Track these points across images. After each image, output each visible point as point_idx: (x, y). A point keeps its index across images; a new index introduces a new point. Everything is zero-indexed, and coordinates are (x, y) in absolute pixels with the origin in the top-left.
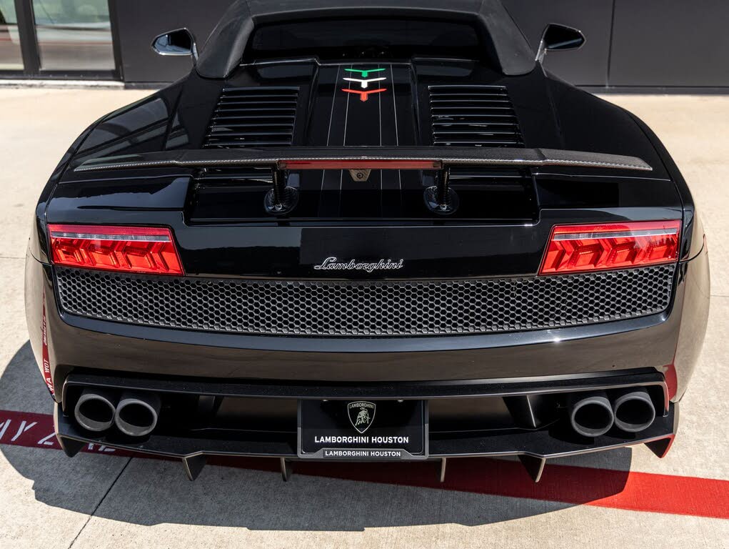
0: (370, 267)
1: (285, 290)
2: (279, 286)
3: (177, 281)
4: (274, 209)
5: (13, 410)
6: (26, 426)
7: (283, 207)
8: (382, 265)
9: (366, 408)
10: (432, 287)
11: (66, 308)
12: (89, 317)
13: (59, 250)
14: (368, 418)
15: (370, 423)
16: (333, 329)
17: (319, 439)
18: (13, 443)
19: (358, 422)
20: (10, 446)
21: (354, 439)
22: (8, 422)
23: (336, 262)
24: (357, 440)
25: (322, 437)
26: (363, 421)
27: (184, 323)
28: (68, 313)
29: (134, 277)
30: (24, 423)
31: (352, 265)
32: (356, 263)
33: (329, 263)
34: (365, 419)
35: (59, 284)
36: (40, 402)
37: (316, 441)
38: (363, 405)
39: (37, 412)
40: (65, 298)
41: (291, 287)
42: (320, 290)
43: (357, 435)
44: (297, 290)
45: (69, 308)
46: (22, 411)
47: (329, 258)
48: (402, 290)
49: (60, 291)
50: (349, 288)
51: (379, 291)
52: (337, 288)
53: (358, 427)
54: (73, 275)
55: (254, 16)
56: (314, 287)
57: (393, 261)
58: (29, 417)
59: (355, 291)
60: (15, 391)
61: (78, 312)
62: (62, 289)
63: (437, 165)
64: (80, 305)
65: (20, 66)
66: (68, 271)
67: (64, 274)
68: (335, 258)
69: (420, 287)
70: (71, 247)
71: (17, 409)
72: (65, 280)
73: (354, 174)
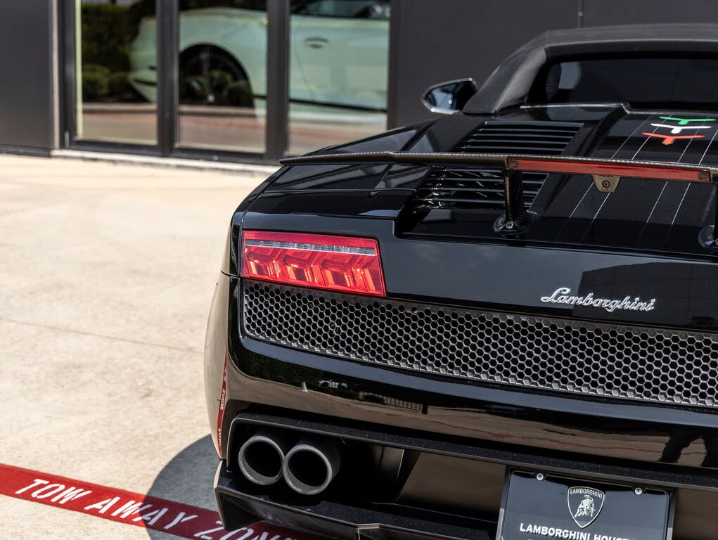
0: (611, 305)
1: (503, 326)
2: (496, 321)
3: (377, 305)
4: (505, 228)
5: (172, 500)
6: (184, 517)
7: (514, 226)
8: (627, 304)
9: (592, 496)
10: (691, 341)
11: (248, 332)
12: (272, 343)
13: (251, 263)
14: (592, 509)
15: (594, 516)
16: (558, 382)
17: (525, 527)
18: (166, 531)
19: (579, 513)
20: (161, 532)
21: (571, 534)
22: (165, 510)
23: (569, 295)
24: (574, 535)
25: (530, 526)
26: (585, 512)
27: (379, 359)
28: (251, 337)
29: (329, 296)
30: (182, 514)
31: (589, 300)
32: (594, 298)
33: (560, 294)
34: (588, 511)
35: (245, 302)
36: (206, 498)
37: (522, 530)
38: (588, 491)
39: (200, 506)
40: (249, 320)
41: (510, 322)
42: (546, 331)
43: (576, 528)
44: (517, 327)
45: (253, 332)
46: (182, 502)
47: (562, 289)
48: (652, 341)
49: (245, 310)
50: (583, 330)
51: (621, 338)
52: (568, 329)
53: (578, 518)
54: (262, 292)
55: (547, 46)
56: (539, 326)
57: (642, 300)
58: (189, 510)
59: (591, 335)
60: (178, 483)
61: (261, 337)
62: (247, 308)
63: (703, 176)
64: (264, 328)
65: (261, 149)
66: (257, 286)
67: (252, 289)
68: (568, 290)
69: (676, 339)
70: (265, 257)
71: (177, 500)
72: (252, 297)
73: (598, 182)
